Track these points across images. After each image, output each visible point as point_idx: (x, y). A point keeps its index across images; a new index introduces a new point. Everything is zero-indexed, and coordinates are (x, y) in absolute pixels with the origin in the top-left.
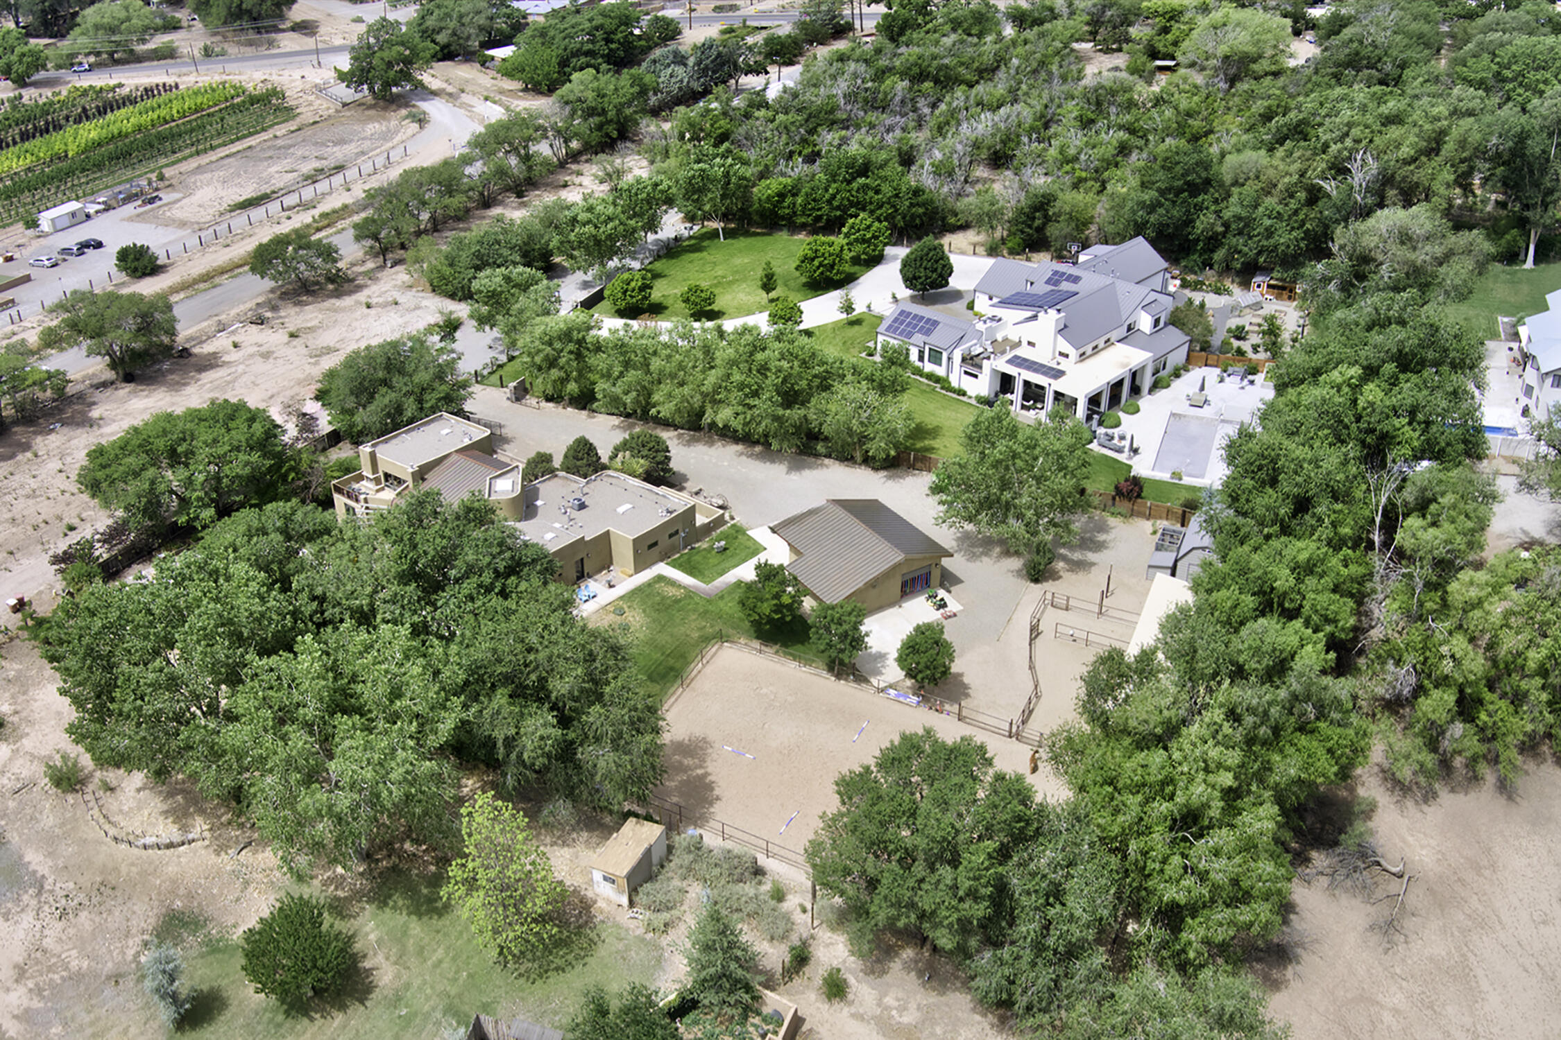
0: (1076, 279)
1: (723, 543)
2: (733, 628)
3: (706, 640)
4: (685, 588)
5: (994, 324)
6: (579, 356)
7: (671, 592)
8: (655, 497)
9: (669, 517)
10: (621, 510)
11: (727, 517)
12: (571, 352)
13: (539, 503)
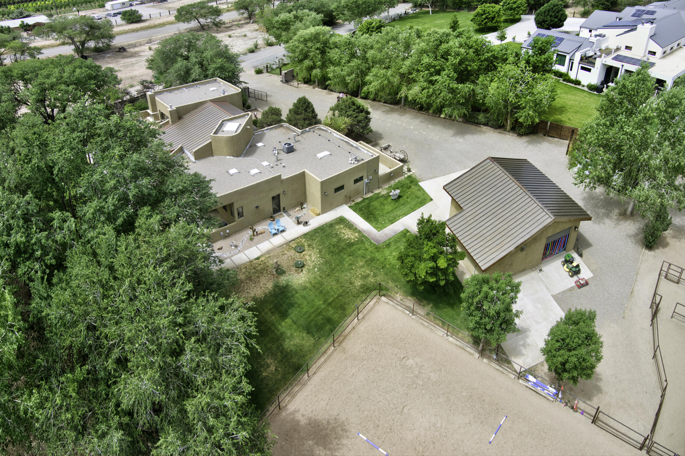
0: (653, 13)
1: (398, 191)
2: (394, 280)
3: (367, 290)
4: (359, 232)
5: (601, 38)
6: (323, 52)
7: (348, 235)
8: (349, 148)
9: (356, 164)
10: (320, 155)
11: (405, 169)
12: (317, 49)
13: (260, 145)
